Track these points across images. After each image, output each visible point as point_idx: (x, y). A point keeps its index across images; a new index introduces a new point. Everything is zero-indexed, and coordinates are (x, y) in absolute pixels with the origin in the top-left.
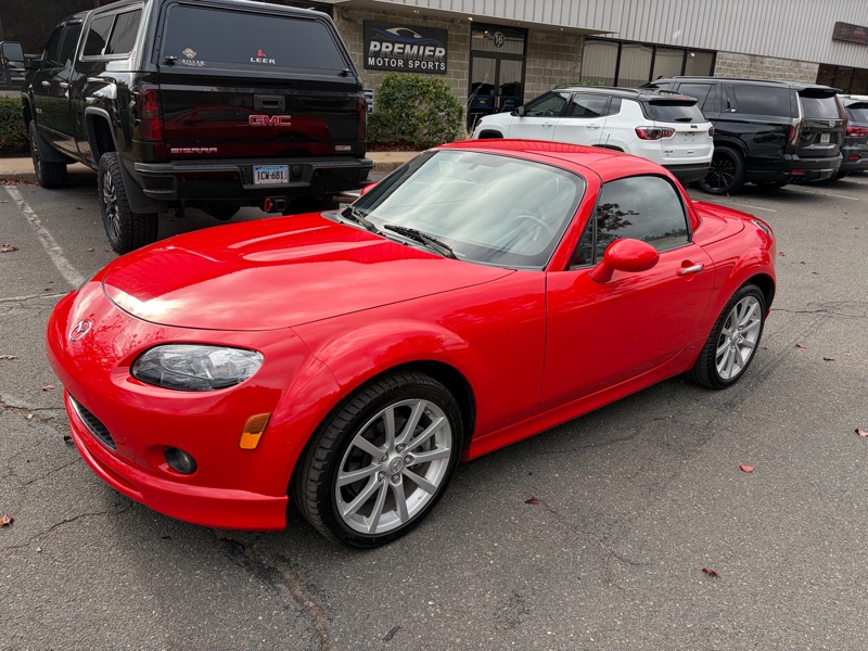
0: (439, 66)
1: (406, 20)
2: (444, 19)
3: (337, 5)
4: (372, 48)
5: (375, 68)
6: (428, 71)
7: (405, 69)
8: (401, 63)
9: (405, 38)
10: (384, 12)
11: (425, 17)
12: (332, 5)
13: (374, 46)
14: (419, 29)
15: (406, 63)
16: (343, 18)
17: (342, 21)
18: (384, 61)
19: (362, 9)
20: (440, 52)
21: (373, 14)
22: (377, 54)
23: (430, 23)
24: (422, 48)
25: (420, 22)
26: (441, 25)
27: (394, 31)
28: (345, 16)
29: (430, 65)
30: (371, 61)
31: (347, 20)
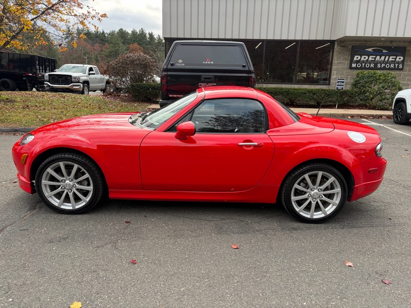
0: (398, 66)
1: (378, 44)
2: (405, 42)
3: (337, 40)
4: (355, 59)
5: (356, 68)
6: (390, 69)
7: (376, 68)
8: (372, 65)
9: (378, 52)
10: (365, 41)
11: (391, 42)
12: (335, 41)
13: (356, 58)
14: (386, 48)
15: (376, 65)
16: (340, 46)
17: (339, 47)
18: (362, 65)
19: (352, 41)
20: (400, 59)
21: (358, 43)
22: (357, 62)
23: (394, 45)
24: (387, 57)
25: (388, 44)
26: (402, 45)
27: (370, 50)
28: (341, 45)
29: (392, 66)
30: (354, 65)
31: (343, 46)
